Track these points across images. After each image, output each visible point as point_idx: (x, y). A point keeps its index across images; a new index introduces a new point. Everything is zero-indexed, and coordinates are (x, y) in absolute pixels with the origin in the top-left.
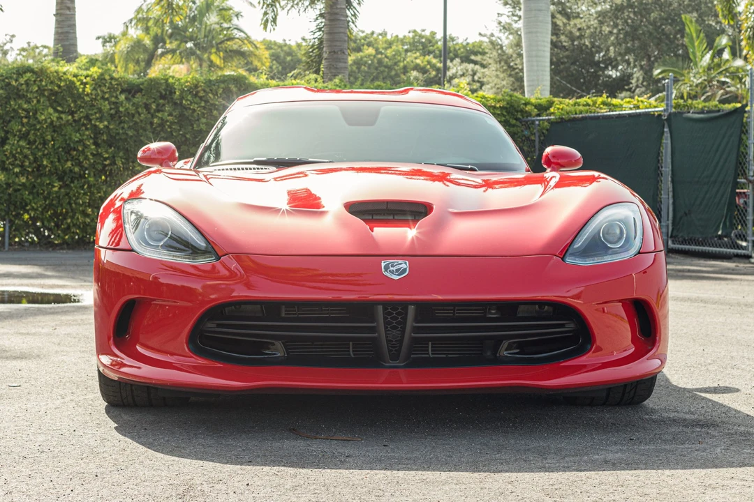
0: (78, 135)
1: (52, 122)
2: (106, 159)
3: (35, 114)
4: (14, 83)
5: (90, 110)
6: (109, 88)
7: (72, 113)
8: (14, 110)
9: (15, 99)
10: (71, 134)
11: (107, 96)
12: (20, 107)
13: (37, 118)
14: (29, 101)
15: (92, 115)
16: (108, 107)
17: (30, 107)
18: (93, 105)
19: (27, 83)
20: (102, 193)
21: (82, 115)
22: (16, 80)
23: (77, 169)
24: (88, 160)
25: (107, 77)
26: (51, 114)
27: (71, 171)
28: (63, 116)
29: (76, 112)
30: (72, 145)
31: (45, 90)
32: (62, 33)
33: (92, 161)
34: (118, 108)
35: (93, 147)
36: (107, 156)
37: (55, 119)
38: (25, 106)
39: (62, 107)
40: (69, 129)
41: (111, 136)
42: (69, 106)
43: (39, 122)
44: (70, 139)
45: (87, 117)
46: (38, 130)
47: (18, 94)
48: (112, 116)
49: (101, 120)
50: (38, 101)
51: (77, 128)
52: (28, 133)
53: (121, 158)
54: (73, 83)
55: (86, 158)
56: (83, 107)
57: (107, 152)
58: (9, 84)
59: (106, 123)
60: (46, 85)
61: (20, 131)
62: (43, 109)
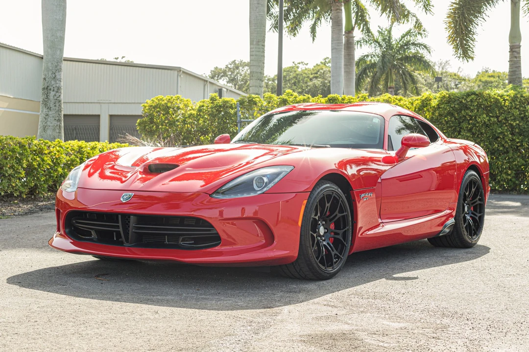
0: (500, 129)
1: (485, 122)
2: (518, 143)
3: (476, 118)
4: (464, 101)
5: (507, 115)
6: (519, 102)
7: (497, 117)
8: (464, 116)
9: (465, 110)
10: (496, 129)
11: (518, 106)
12: (467, 114)
13: (476, 120)
14: (472, 111)
15: (508, 118)
16: (518, 113)
17: (473, 114)
18: (509, 112)
19: (471, 101)
20: (517, 162)
21: (502, 118)
22: (465, 100)
23: (501, 148)
24: (508, 143)
25: (519, 96)
26: (485, 118)
27: (498, 149)
28: (492, 119)
29: (499, 116)
30: (497, 135)
31: (481, 105)
32: (512, 71)
33: (510, 144)
34: (525, 113)
35: (510, 136)
36: (518, 141)
37: (486, 121)
38: (470, 114)
39: (492, 114)
40: (495, 126)
41: (521, 130)
42: (496, 113)
43: (478, 123)
44: (496, 131)
45: (506, 119)
46: (478, 127)
47: (466, 108)
48: (522, 118)
49: (515, 120)
50: (478, 111)
51: (500, 125)
52: (471, 129)
53: (526, 142)
54: (498, 100)
55: (506, 142)
56: (504, 114)
57: (518, 138)
58: (461, 102)
59: (518, 122)
60: (482, 102)
61: (467, 127)
62: (480, 115)
